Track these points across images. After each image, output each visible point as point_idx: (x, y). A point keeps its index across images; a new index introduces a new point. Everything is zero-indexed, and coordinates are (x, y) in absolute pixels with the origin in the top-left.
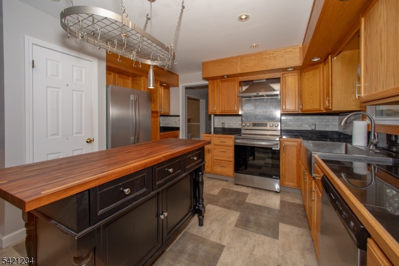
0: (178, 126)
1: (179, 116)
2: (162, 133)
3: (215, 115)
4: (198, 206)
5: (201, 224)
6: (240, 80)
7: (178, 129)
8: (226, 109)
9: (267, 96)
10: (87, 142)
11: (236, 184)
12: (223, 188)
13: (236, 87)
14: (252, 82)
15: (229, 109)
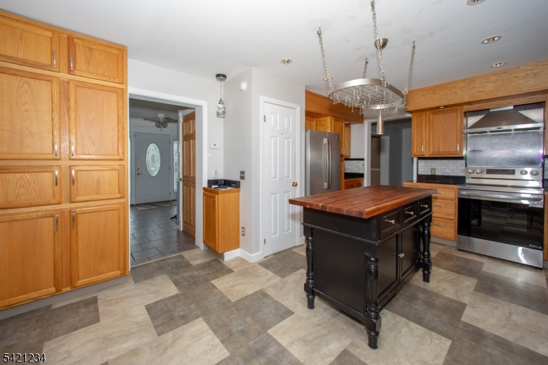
0: (362, 172)
1: (363, 159)
2: (347, 180)
3: (420, 158)
4: (423, 260)
5: (426, 278)
6: (465, 110)
7: (362, 175)
8: (441, 150)
9: (516, 130)
10: (293, 185)
11: (459, 250)
12: (440, 252)
13: (459, 119)
14: (486, 112)
15: (447, 150)
